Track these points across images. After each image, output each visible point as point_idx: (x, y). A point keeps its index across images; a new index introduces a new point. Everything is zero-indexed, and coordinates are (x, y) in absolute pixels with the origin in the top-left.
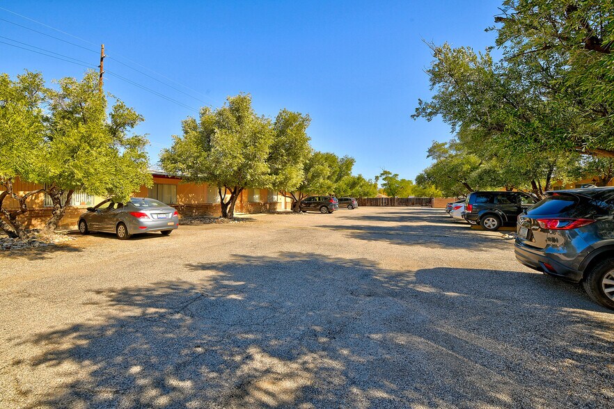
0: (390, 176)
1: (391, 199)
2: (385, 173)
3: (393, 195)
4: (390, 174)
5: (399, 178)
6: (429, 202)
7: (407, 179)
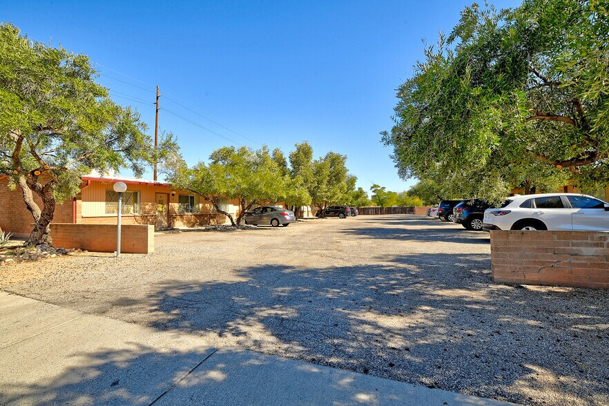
0: (379, 188)
1: (381, 209)
2: (375, 186)
3: (382, 205)
4: (379, 187)
5: (386, 191)
6: (411, 210)
7: (393, 191)
